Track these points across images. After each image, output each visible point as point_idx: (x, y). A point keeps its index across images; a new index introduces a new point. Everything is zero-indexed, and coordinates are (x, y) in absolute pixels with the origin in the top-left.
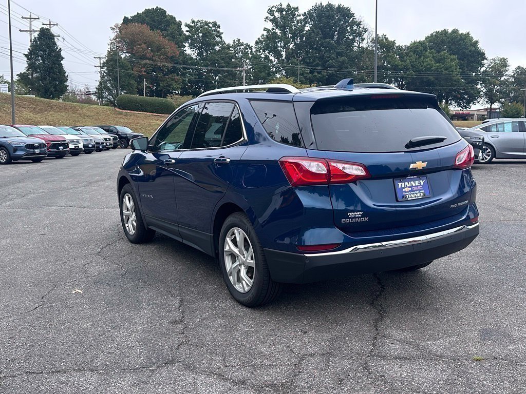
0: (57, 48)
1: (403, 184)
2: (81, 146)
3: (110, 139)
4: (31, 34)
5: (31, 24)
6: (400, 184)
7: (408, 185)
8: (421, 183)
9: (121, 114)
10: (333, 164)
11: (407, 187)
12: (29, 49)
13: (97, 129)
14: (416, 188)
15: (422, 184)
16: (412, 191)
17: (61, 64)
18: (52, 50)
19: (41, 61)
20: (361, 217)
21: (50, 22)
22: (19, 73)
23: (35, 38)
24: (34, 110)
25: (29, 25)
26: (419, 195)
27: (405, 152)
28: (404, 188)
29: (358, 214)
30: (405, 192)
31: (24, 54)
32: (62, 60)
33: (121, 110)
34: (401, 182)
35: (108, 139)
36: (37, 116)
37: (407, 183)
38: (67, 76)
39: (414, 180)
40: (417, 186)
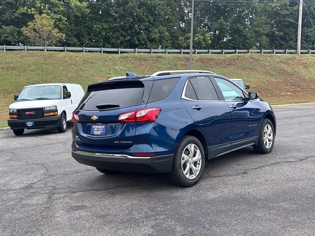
6: (94, 126)
7: (97, 127)
15: (103, 128)
16: (97, 130)
26: (99, 133)
27: (100, 111)
28: (95, 128)
29: (78, 137)
30: (95, 130)
39: (100, 125)
40: (100, 128)
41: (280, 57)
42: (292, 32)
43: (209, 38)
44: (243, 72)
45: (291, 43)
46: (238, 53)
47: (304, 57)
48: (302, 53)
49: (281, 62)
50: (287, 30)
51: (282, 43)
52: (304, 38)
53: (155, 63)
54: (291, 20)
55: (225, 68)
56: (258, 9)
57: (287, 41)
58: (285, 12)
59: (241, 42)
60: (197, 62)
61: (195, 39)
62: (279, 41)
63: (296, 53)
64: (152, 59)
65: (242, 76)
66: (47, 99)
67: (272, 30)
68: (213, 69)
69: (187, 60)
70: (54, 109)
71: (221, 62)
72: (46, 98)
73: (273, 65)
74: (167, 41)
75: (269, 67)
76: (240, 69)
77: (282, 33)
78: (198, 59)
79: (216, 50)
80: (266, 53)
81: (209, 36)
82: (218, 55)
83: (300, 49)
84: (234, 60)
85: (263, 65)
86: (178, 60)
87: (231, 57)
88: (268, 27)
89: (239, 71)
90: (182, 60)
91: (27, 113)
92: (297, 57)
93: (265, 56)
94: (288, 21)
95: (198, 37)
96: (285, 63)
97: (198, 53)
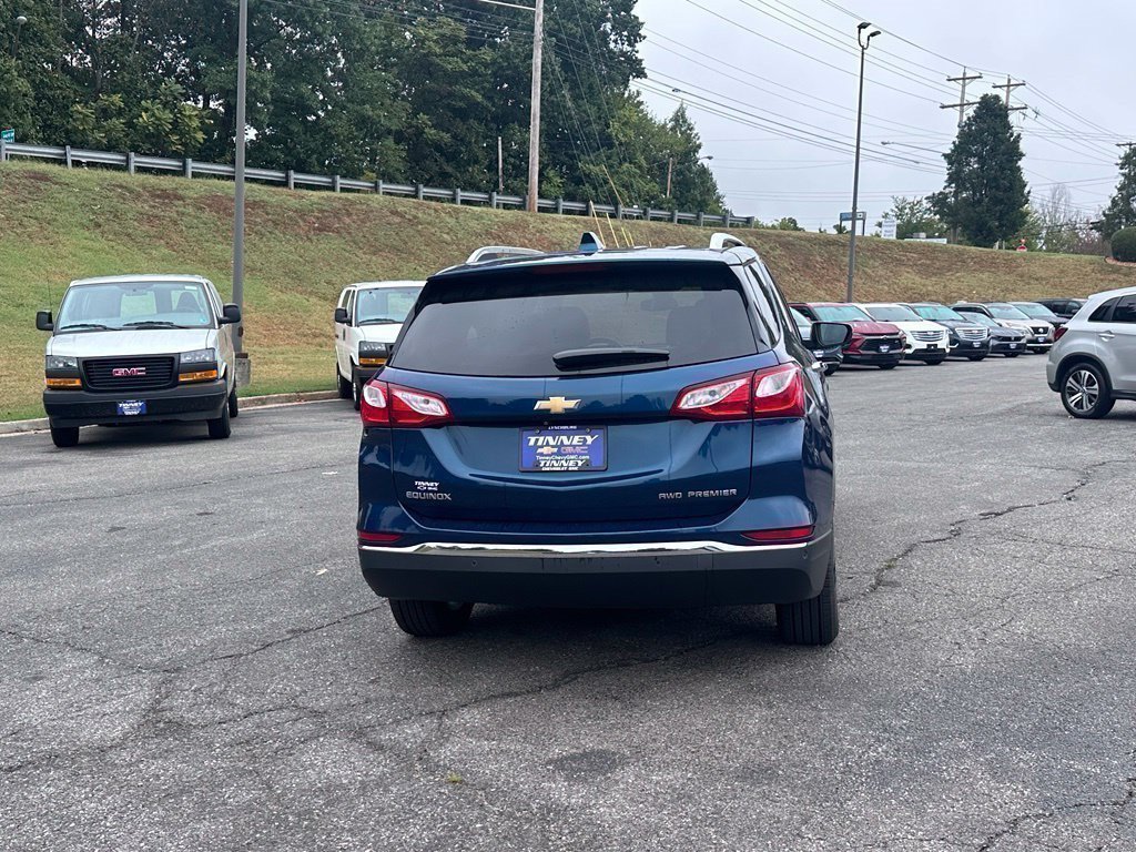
0: (1012, 135)
1: (541, 439)
2: (943, 344)
3: (1046, 330)
4: (962, 112)
5: (963, 92)
6: (533, 439)
7: (552, 443)
8: (585, 440)
9: (1117, 270)
10: (399, 394)
11: (548, 444)
12: (954, 143)
13: (1033, 307)
14: (570, 449)
15: (589, 442)
16: (558, 453)
17: (1019, 169)
18: (1000, 140)
19: (976, 166)
20: (436, 492)
21: (1009, 80)
22: (930, 194)
23: (969, 118)
24: (926, 271)
25: (960, 94)
26: (571, 463)
27: (562, 377)
28: (542, 447)
29: (433, 486)
30: (542, 454)
31: (944, 155)
32: (1020, 159)
33: (1119, 263)
34: (538, 435)
35: (1041, 330)
36: (928, 282)
37: (550, 439)
38: (1029, 192)
39: (569, 434)
40: (575, 446)
41: (482, 218)
42: (477, 137)
43: (195, 123)
44: (374, 258)
45: (473, 170)
46: (343, 190)
47: (550, 222)
48: (541, 209)
49: (487, 233)
50: (460, 128)
51: (449, 169)
52: (512, 160)
53: (25, 202)
54: (473, 93)
55: (310, 240)
56: (368, 38)
57: (461, 166)
58: (454, 64)
59: (313, 152)
60: (201, 208)
61: (141, 120)
62: (436, 161)
63: (521, 207)
64: (10, 184)
65: (374, 272)
66: (171, 326)
67: (414, 122)
68: (265, 239)
69: (159, 196)
70: (208, 359)
71: (291, 218)
72: (168, 323)
73: (464, 242)
74: (21, 115)
75: (454, 247)
76: (361, 249)
77: (446, 137)
78: (201, 197)
79: (264, 172)
80: (431, 198)
81: (194, 113)
82: (274, 189)
83: (537, 196)
84: (336, 214)
85: (434, 238)
86: (121, 196)
87: (322, 201)
88: (402, 110)
89: (360, 253)
90: (139, 196)
91: (121, 371)
92: (532, 220)
93: (436, 211)
94: (464, 97)
95: (153, 115)
96: (499, 237)
97: (195, 175)
